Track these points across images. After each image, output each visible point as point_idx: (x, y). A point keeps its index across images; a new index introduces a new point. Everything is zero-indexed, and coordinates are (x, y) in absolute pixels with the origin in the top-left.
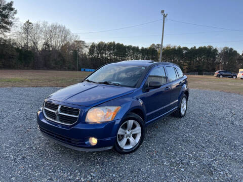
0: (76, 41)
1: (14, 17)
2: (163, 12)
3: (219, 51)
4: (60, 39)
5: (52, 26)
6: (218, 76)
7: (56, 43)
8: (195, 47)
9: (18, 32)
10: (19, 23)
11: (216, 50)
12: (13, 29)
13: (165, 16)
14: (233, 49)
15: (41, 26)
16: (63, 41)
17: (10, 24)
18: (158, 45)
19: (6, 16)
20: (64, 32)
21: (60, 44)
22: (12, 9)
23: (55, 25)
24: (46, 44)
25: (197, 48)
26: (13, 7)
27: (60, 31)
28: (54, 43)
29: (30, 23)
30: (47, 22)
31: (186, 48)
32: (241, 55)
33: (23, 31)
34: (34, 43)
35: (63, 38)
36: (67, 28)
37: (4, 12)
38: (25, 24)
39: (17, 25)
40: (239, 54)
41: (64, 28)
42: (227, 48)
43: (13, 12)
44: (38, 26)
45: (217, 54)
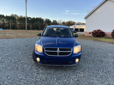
8: (34, 18)
11: (43, 19)
14: (49, 20)
18: (15, 15)
25: (35, 18)
31: (30, 18)
40: (51, 22)
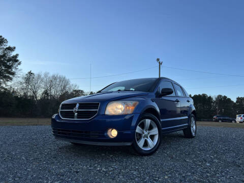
0: (75, 91)
1: (17, 67)
2: (158, 60)
3: (214, 99)
4: (59, 89)
5: (53, 76)
6: (217, 121)
7: (55, 92)
9: (19, 81)
10: (21, 74)
11: (210, 98)
12: (15, 79)
13: (160, 64)
14: (226, 97)
15: (43, 76)
16: (62, 90)
17: (13, 74)
19: (10, 67)
20: (64, 82)
21: (59, 93)
22: (17, 61)
23: (56, 76)
24: (46, 93)
26: (18, 59)
27: (60, 81)
28: (53, 92)
29: (32, 74)
30: (48, 73)
32: (235, 102)
33: (24, 81)
34: (34, 92)
35: (63, 87)
36: (67, 78)
37: (8, 64)
38: (27, 75)
39: (19, 76)
40: (233, 102)
41: (64, 78)
42: (220, 96)
43: (17, 63)
44: (39, 76)
45: (212, 102)
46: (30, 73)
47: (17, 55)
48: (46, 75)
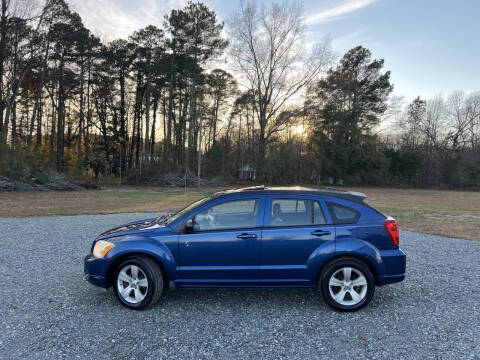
1: (388, 97)
26: (389, 80)
29: (421, 102)
30: (461, 93)
38: (411, 106)
46: (418, 102)
47: (389, 73)
48: (455, 98)
